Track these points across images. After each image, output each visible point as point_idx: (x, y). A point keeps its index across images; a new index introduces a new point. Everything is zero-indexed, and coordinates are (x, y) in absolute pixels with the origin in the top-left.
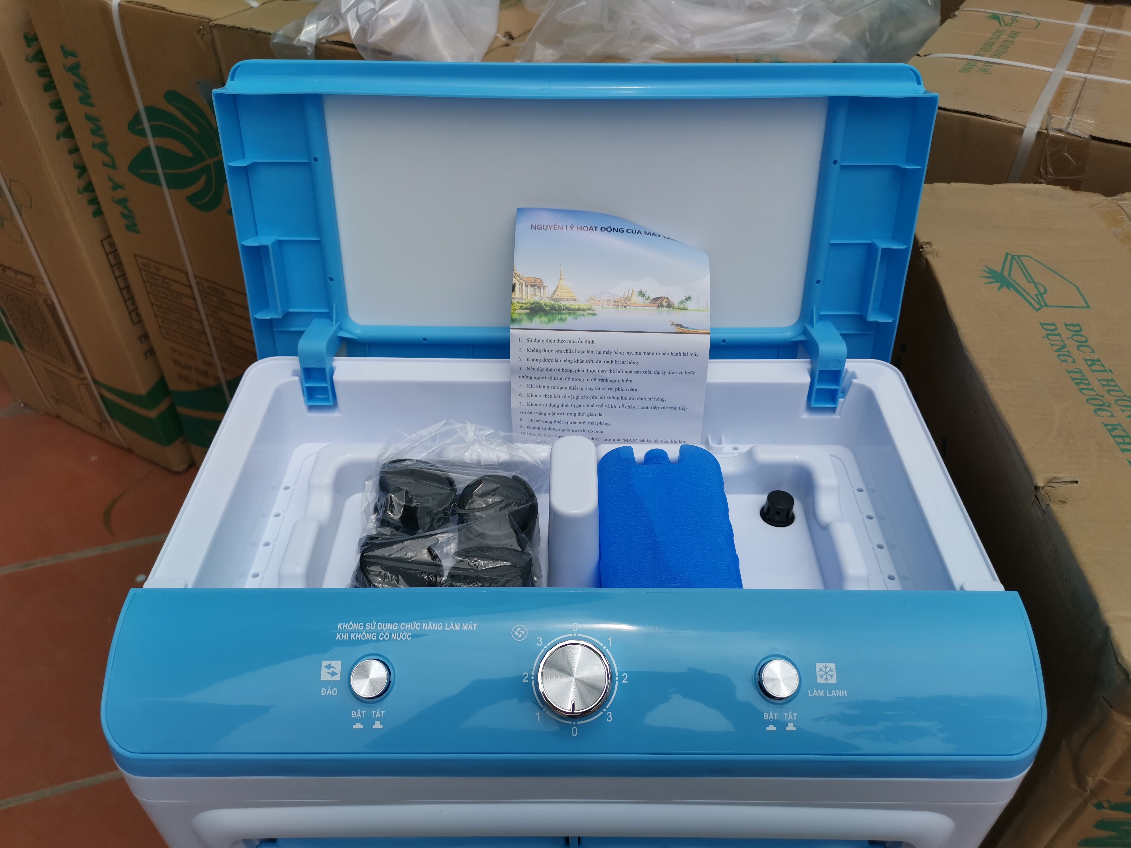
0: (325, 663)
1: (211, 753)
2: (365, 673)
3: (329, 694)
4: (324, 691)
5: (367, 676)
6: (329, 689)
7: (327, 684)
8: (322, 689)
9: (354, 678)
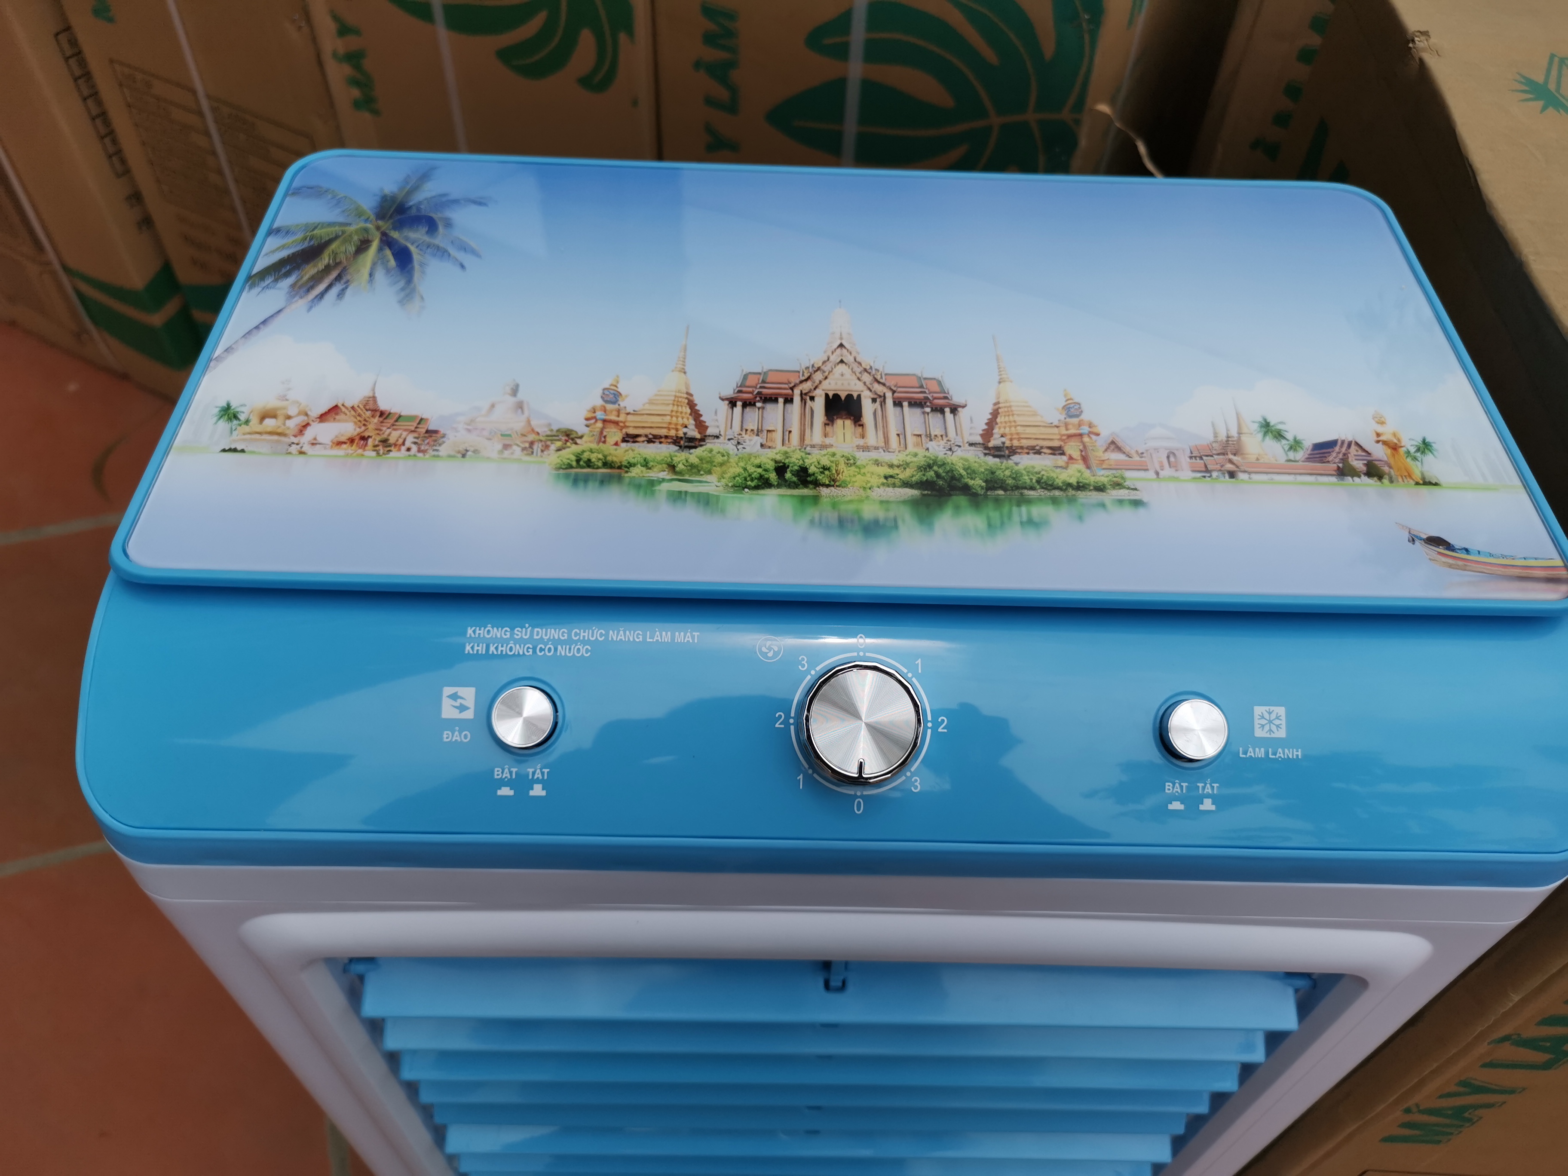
0: (448, 691)
1: (265, 830)
2: (515, 708)
3: (456, 740)
4: (447, 736)
5: (520, 714)
6: (457, 733)
7: (451, 724)
8: (445, 732)
9: (497, 715)
